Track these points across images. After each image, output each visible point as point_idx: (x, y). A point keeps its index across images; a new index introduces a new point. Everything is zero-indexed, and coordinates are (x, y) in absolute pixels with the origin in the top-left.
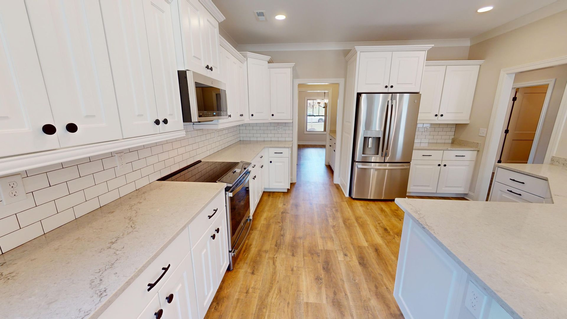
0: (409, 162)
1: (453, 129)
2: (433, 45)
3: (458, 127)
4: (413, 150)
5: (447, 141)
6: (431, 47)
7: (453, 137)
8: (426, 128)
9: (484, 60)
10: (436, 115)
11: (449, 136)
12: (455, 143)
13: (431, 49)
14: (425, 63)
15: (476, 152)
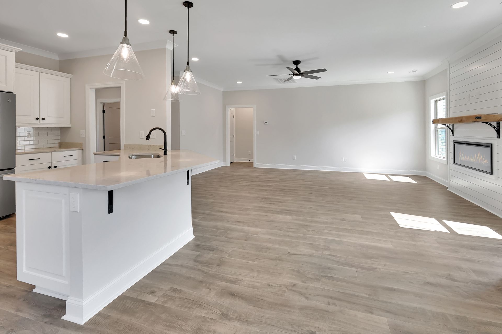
0: (13, 168)
1: (59, 134)
2: (21, 49)
3: (62, 131)
4: (16, 156)
5: (54, 145)
6: (19, 51)
7: (59, 141)
8: (29, 133)
9: (72, 75)
10: (37, 119)
11: (55, 141)
12: (62, 146)
13: (18, 51)
14: (14, 65)
15: (81, 151)
